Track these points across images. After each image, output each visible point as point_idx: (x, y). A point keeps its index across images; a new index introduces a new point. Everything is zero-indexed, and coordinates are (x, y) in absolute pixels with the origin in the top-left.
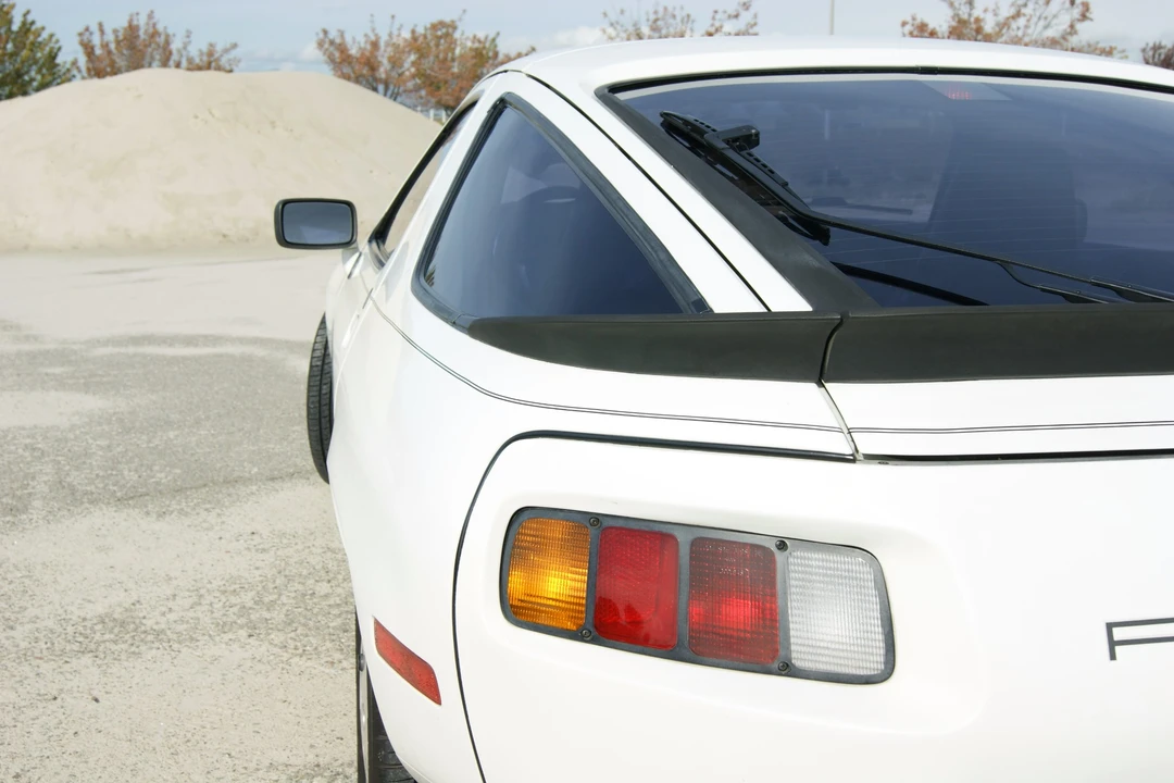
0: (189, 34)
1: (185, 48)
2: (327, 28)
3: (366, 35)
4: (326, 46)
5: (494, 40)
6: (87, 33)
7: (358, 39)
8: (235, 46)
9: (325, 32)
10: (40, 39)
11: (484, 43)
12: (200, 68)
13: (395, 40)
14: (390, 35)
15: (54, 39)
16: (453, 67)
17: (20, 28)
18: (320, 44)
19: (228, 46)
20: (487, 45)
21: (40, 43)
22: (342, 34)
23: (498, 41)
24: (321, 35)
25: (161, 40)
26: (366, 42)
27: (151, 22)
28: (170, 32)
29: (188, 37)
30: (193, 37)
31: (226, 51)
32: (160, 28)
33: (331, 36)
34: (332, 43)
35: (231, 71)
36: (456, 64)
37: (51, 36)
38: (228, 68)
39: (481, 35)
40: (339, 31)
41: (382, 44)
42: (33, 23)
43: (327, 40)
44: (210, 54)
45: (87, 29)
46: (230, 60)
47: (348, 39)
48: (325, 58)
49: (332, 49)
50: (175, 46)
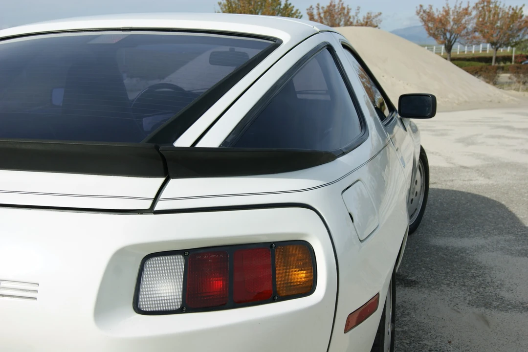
0: (358, 9)
1: (356, 15)
2: (422, 4)
3: (443, 8)
4: (421, 13)
5: (521, 8)
6: (311, 9)
7: (439, 9)
8: (380, 14)
9: (421, 6)
10: (293, 12)
11: (516, 10)
12: (362, 25)
13: (457, 9)
14: (455, 7)
15: (298, 12)
16: (498, 23)
17: (284, 7)
18: (418, 13)
19: (377, 14)
20: (517, 11)
21: (292, 14)
22: (431, 7)
23: (524, 9)
24: (419, 8)
25: (346, 11)
26: (443, 11)
27: (341, 3)
28: (349, 7)
29: (358, 10)
30: (360, 10)
31: (376, 16)
32: (345, 5)
33: (425, 8)
34: (424, 12)
35: (377, 26)
36: (499, 22)
37: (297, 10)
38: (376, 25)
39: (514, 6)
40: (430, 5)
41: (451, 13)
42: (290, 4)
43: (422, 10)
44: (368, 18)
45: (311, 7)
46: (376, 21)
47: (434, 10)
48: (420, 19)
49: (424, 15)
50: (352, 14)
